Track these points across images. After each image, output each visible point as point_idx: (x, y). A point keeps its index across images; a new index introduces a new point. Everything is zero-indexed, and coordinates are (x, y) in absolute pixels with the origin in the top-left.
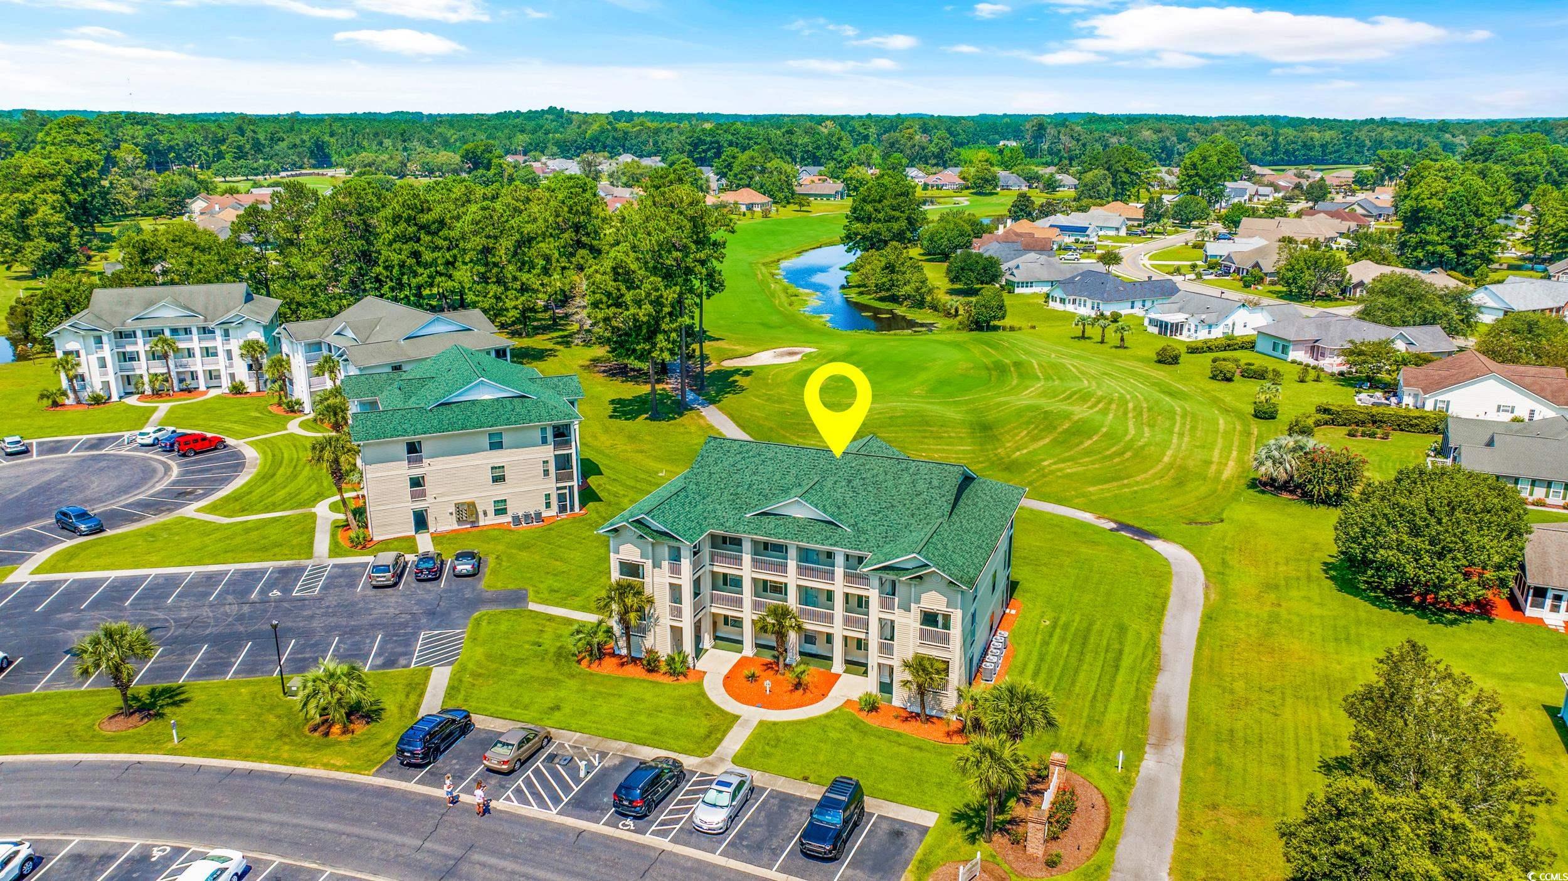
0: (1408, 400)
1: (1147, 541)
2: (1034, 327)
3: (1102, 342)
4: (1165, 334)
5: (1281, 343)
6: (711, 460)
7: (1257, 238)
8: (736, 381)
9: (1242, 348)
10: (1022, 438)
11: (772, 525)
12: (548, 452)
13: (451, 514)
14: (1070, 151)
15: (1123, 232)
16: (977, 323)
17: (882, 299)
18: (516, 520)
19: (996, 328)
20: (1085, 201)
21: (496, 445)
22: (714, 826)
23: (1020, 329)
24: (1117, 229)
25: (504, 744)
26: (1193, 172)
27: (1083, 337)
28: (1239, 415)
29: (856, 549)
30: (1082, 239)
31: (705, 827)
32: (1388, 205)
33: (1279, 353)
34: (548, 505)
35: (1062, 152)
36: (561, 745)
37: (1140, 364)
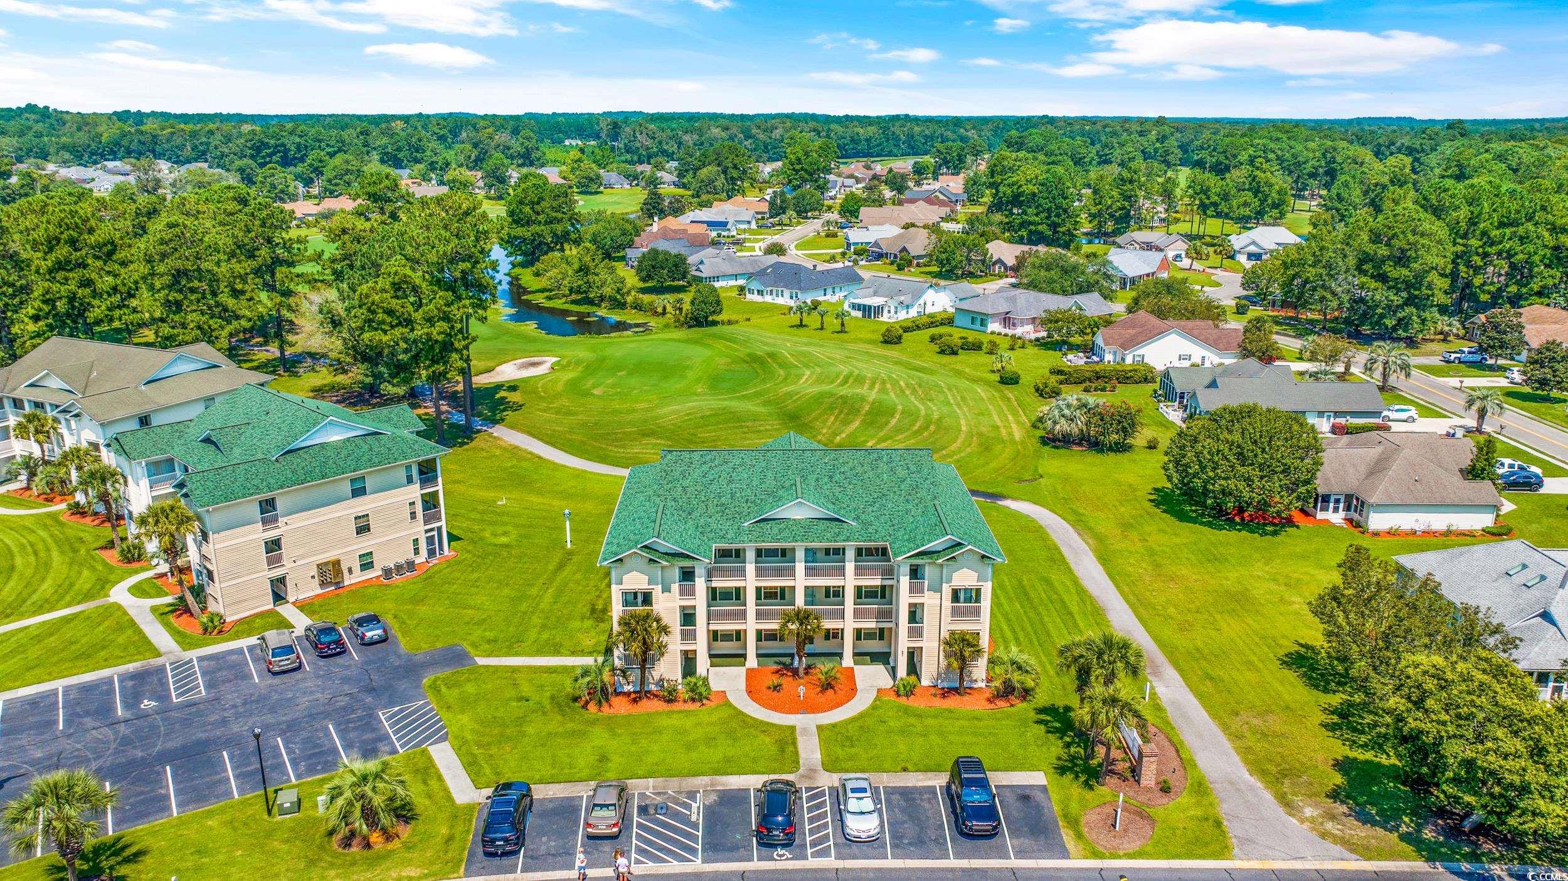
0: (1109, 357)
1: (1000, 503)
2: (748, 320)
3: (822, 328)
4: (869, 317)
5: (979, 318)
6: (677, 474)
7: (887, 227)
8: (504, 398)
9: (942, 324)
10: (833, 423)
11: (775, 530)
12: (415, 492)
13: (313, 577)
14: (648, 149)
15: (754, 226)
16: (696, 319)
17: (574, 302)
18: (387, 573)
19: (715, 323)
20: (704, 197)
21: (359, 492)
22: (872, 833)
23: (737, 322)
24: (749, 222)
25: (602, 806)
26: (798, 167)
27: (801, 325)
28: (988, 383)
29: (870, 541)
30: (724, 233)
31: (863, 835)
32: (961, 191)
33: (977, 326)
34: (417, 551)
35: (641, 151)
36: (642, 796)
37: (870, 346)
